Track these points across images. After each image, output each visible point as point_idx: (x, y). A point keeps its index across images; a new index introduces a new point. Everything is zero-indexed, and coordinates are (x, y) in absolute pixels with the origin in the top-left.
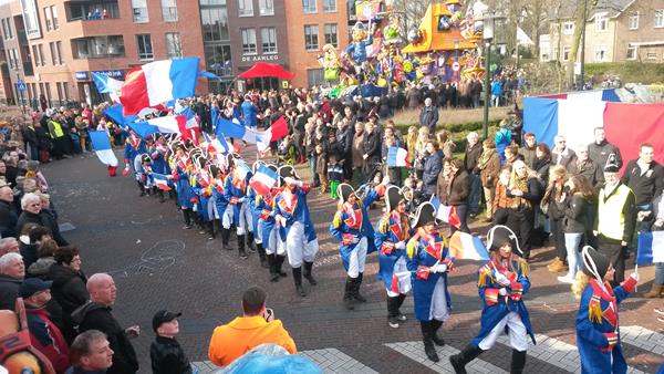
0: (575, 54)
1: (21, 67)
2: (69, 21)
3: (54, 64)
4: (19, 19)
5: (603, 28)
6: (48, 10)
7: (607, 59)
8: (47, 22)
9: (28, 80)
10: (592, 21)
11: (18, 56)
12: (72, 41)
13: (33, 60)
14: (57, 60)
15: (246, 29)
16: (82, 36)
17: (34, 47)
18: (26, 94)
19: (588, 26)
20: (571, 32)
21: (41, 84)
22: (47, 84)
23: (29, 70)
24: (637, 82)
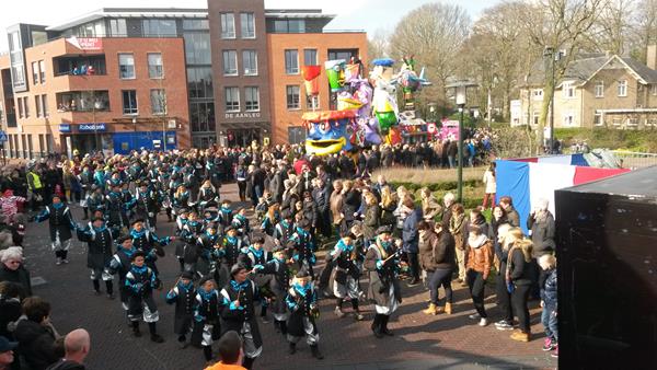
0: (545, 119)
1: (4, 118)
2: (55, 75)
3: (38, 116)
5: (571, 95)
6: (36, 65)
7: (576, 124)
8: (34, 76)
9: (10, 131)
10: (560, 89)
11: (3, 107)
12: (58, 94)
13: (17, 112)
14: (41, 112)
15: (230, 88)
16: (68, 90)
17: (19, 99)
18: (7, 144)
19: (556, 93)
20: (540, 98)
21: (23, 136)
22: (30, 136)
23: (12, 122)
24: (604, 147)
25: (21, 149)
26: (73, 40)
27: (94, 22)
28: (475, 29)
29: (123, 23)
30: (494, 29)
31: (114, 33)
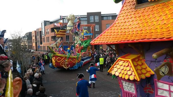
1: (40, 43)
2: (51, 32)
4: (41, 32)
6: (47, 30)
8: (47, 32)
9: (41, 45)
11: (39, 40)
12: (52, 37)
13: (42, 41)
14: (48, 41)
16: (54, 36)
17: (43, 38)
18: (40, 48)
21: (44, 46)
22: (45, 46)
23: (41, 43)
25: (43, 50)
26: (55, 24)
31: (65, 22)
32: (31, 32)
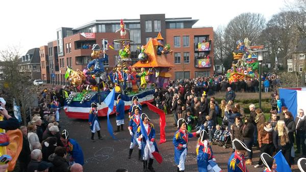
1: (54, 67)
2: (75, 49)
4: (56, 48)
6: (67, 45)
8: (67, 49)
9: (56, 73)
11: (54, 63)
12: (76, 57)
13: (59, 65)
14: (69, 65)
16: (80, 55)
17: (60, 59)
18: (55, 78)
20: (303, 58)
21: (61, 75)
22: (64, 75)
23: (57, 69)
25: (60, 81)
26: (83, 34)
27: (92, 26)
28: (268, 25)
29: (104, 26)
30: (278, 24)
31: (100, 31)
32: (39, 49)
